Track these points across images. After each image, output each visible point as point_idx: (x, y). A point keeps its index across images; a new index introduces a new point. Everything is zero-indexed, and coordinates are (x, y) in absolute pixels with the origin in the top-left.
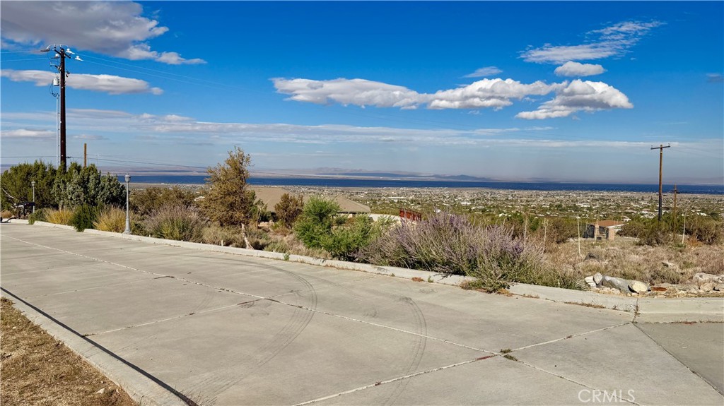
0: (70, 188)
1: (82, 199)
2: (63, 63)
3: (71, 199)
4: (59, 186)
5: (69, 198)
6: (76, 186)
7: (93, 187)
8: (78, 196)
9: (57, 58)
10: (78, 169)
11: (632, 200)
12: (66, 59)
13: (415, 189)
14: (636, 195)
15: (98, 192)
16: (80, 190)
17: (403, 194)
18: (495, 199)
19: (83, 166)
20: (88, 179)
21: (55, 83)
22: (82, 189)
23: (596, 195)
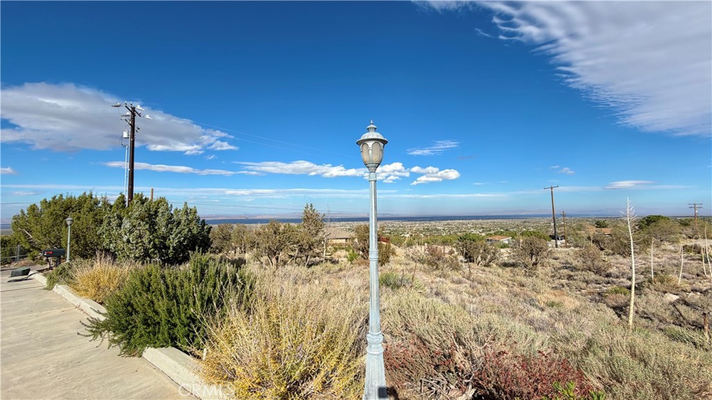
0: (127, 224)
1: (145, 240)
2: (133, 120)
3: (128, 241)
4: (109, 223)
5: (125, 240)
6: (136, 222)
7: (164, 223)
8: (140, 237)
9: (128, 116)
10: (143, 201)
11: (463, 224)
12: (137, 117)
13: (350, 222)
14: (465, 221)
15: (172, 229)
16: (144, 227)
17: (343, 226)
18: (393, 226)
19: (150, 198)
20: (156, 212)
21: (125, 135)
22: (147, 226)
23: (445, 222)
